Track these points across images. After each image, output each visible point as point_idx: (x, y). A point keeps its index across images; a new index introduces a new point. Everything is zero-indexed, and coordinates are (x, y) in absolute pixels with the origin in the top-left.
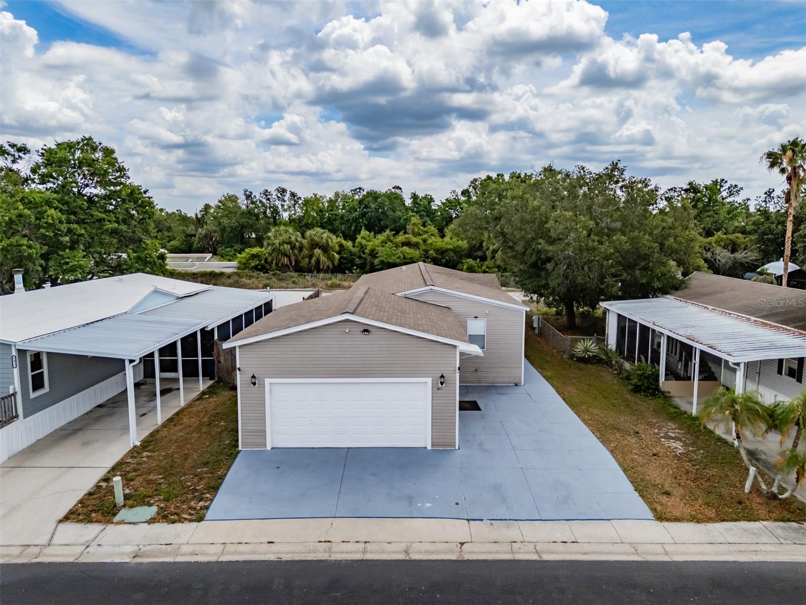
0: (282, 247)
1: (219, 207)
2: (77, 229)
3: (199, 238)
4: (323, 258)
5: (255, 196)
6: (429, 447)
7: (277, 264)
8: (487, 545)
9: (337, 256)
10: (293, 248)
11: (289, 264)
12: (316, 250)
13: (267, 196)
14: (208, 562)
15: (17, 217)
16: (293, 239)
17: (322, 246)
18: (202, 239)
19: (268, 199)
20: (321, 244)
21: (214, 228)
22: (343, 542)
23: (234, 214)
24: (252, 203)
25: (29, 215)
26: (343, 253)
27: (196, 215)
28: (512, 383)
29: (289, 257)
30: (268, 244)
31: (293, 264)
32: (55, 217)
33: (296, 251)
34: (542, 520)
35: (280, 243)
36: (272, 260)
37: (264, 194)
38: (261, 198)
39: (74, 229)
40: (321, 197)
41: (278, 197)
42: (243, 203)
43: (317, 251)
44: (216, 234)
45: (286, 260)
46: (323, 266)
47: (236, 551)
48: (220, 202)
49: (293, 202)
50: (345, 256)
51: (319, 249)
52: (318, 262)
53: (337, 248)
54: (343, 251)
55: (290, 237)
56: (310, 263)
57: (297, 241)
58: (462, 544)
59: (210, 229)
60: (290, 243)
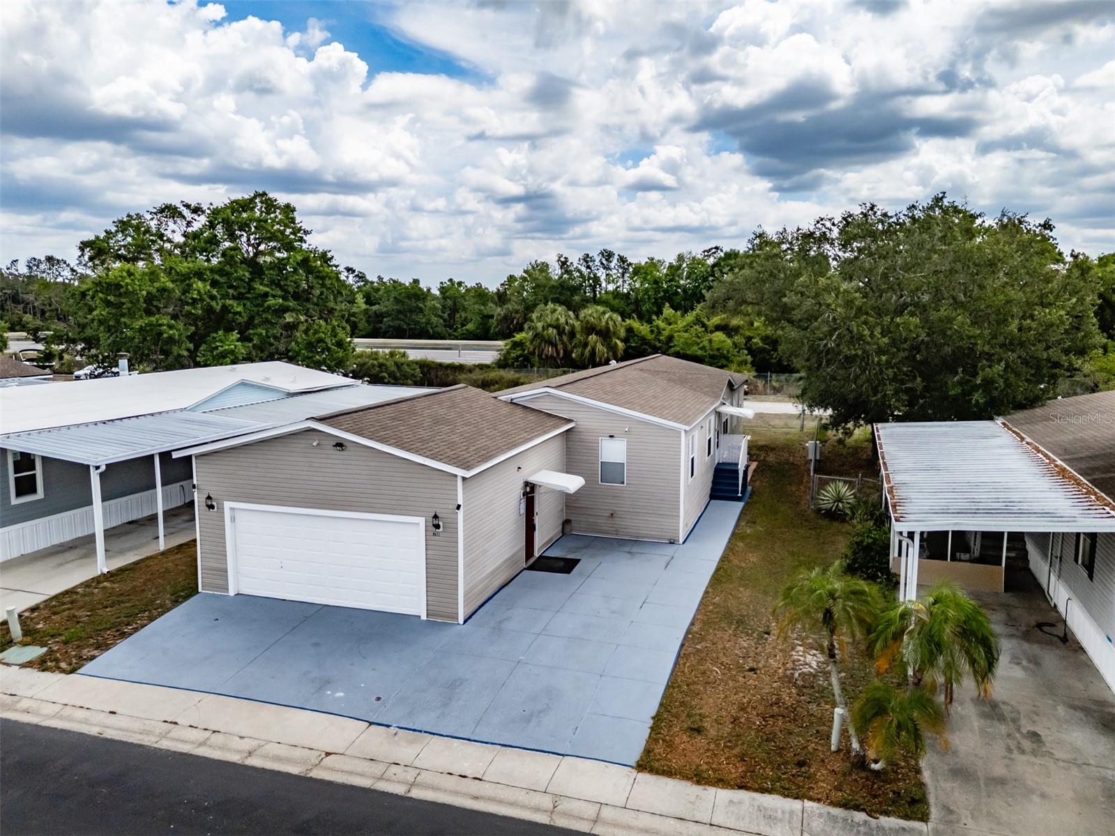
0: (545, 332)
1: (524, 279)
2: (233, 307)
3: (497, 320)
4: (600, 348)
5: (572, 263)
6: (424, 617)
7: (540, 356)
8: (357, 761)
9: (620, 345)
10: (561, 332)
11: (555, 355)
12: (590, 337)
13: (587, 262)
14: (27, 724)
15: (158, 291)
16: (562, 320)
17: (600, 330)
18: (501, 321)
19: (588, 267)
20: (599, 328)
21: (516, 307)
22: (191, 726)
23: (542, 289)
24: (567, 272)
25: (173, 289)
26: (631, 341)
27: (499, 290)
28: (665, 539)
29: (554, 345)
30: (530, 328)
31: (561, 355)
32: (202, 291)
33: (565, 338)
34: (469, 740)
35: (543, 327)
36: (534, 349)
37: (584, 260)
38: (579, 266)
39: (230, 305)
40: (659, 261)
41: (602, 264)
42: (555, 272)
43: (593, 338)
44: (518, 316)
45: (550, 350)
46: (600, 359)
47: (69, 716)
48: (525, 272)
49: (621, 271)
50: (633, 345)
51: (596, 334)
52: (593, 352)
53: (622, 333)
54: (633, 337)
55: (558, 319)
56: (583, 354)
57: (567, 323)
58: (328, 754)
59: (511, 309)
60: (557, 327)
